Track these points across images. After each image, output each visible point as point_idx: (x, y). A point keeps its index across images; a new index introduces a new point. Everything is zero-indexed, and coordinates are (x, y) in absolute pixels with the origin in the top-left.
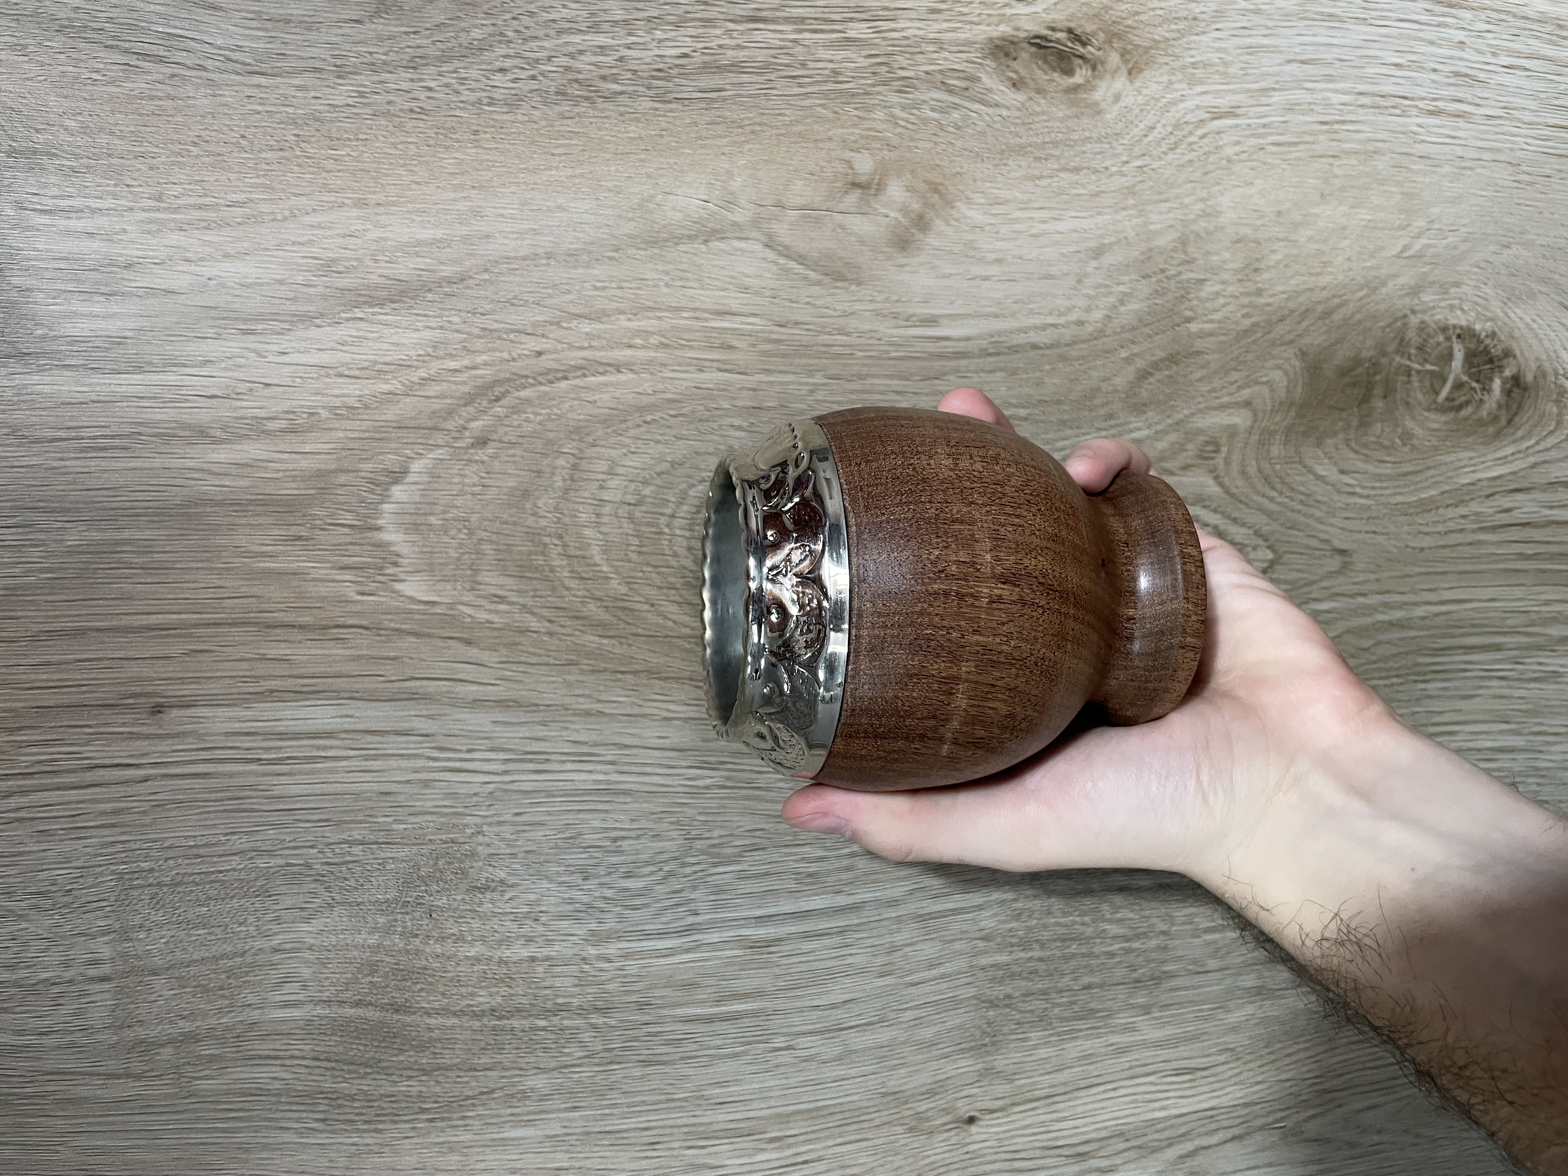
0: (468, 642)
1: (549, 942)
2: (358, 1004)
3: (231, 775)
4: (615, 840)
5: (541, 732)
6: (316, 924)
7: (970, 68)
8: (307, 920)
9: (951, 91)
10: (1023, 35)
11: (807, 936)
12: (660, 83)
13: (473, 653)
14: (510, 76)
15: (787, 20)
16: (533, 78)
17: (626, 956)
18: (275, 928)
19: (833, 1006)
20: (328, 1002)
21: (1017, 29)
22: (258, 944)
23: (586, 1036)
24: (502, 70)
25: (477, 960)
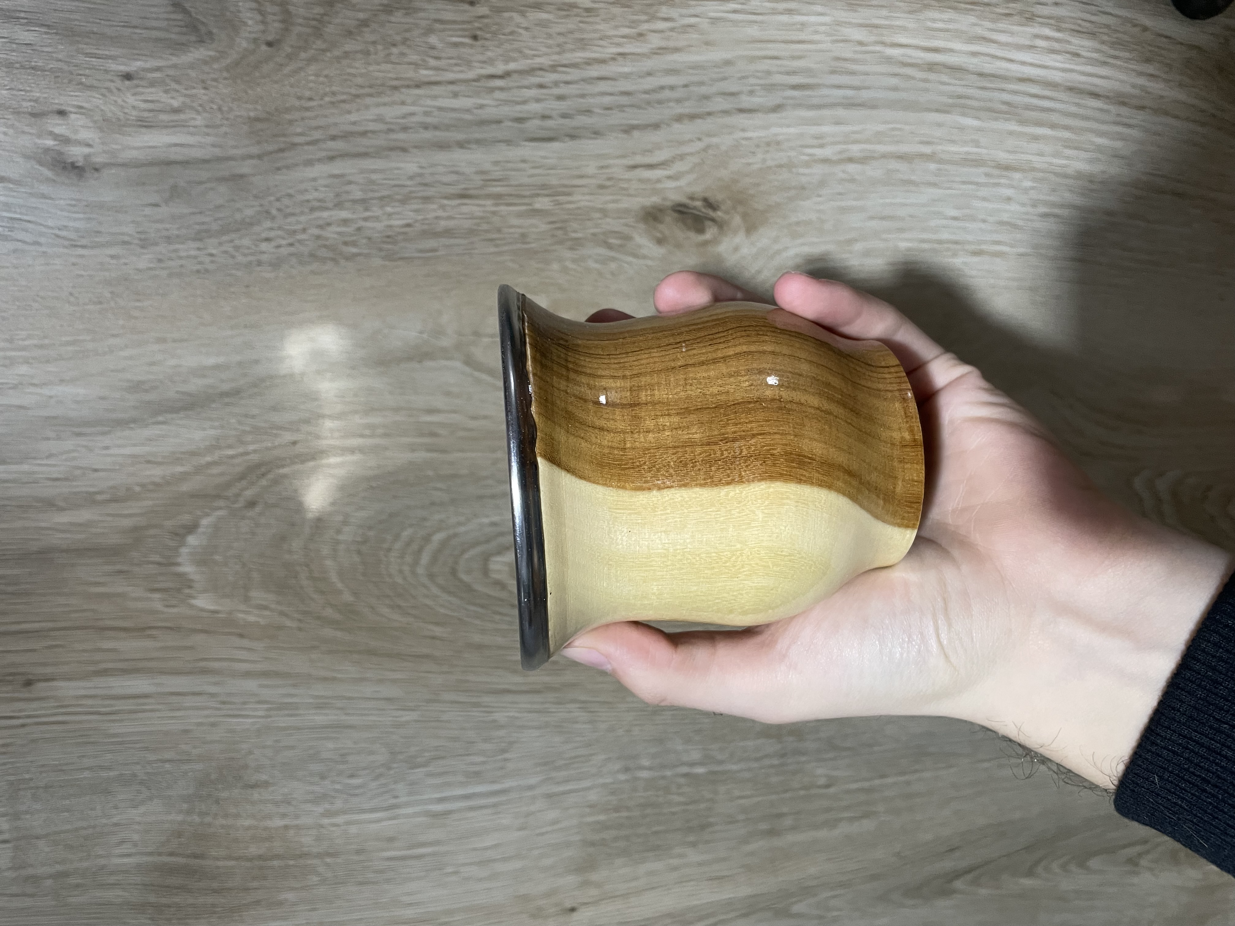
0: (241, 636)
1: (297, 817)
2: (171, 854)
3: (80, 722)
4: (342, 755)
5: (293, 691)
6: (142, 809)
7: (626, 230)
8: (135, 807)
9: (610, 247)
10: (668, 204)
11: (471, 809)
12: (390, 246)
13: (245, 643)
14: (273, 244)
15: (488, 196)
16: (291, 245)
17: (349, 823)
18: (114, 812)
19: (486, 849)
20: (151, 854)
21: (664, 199)
22: (104, 821)
23: (321, 869)
24: (267, 240)
25: (249, 828)
